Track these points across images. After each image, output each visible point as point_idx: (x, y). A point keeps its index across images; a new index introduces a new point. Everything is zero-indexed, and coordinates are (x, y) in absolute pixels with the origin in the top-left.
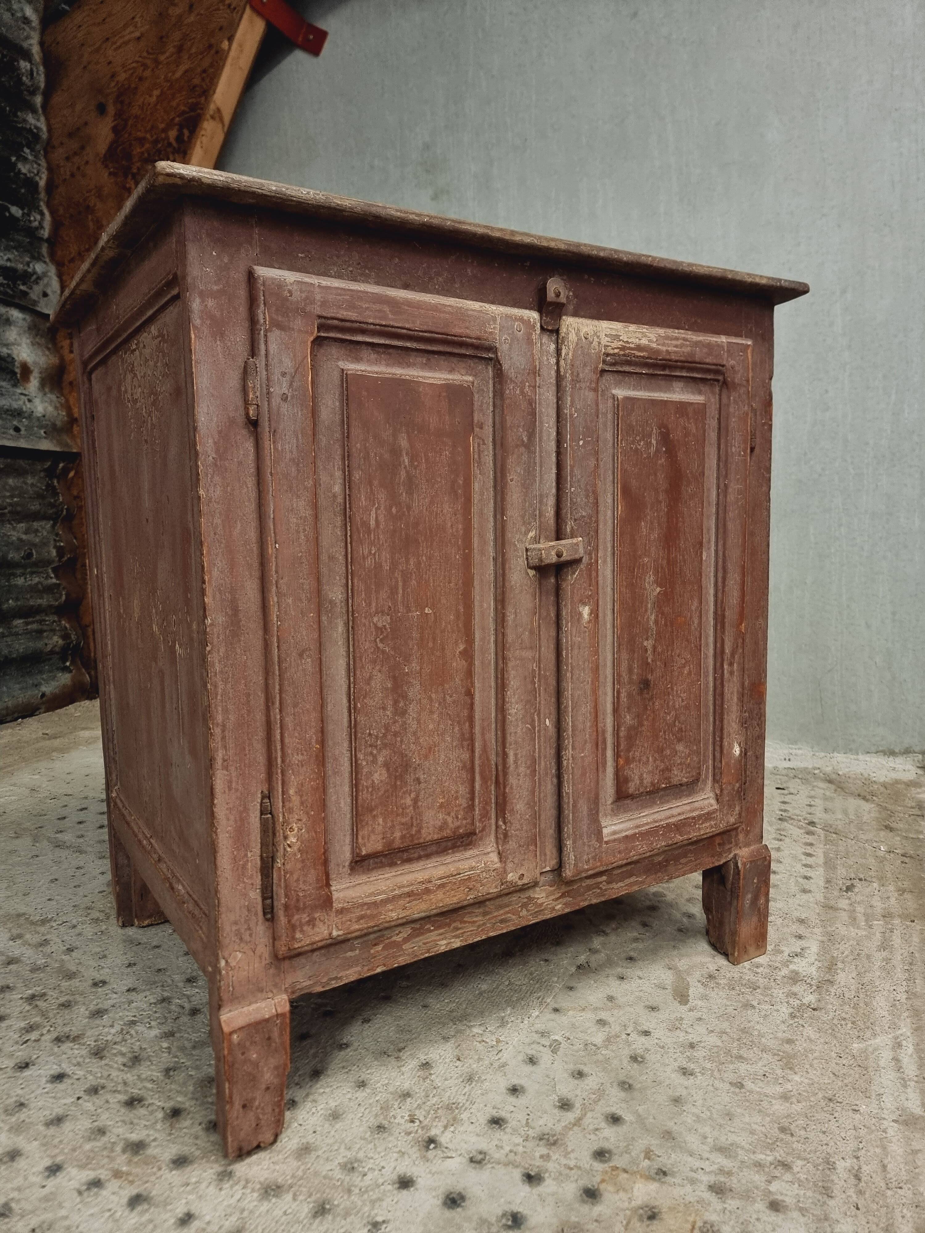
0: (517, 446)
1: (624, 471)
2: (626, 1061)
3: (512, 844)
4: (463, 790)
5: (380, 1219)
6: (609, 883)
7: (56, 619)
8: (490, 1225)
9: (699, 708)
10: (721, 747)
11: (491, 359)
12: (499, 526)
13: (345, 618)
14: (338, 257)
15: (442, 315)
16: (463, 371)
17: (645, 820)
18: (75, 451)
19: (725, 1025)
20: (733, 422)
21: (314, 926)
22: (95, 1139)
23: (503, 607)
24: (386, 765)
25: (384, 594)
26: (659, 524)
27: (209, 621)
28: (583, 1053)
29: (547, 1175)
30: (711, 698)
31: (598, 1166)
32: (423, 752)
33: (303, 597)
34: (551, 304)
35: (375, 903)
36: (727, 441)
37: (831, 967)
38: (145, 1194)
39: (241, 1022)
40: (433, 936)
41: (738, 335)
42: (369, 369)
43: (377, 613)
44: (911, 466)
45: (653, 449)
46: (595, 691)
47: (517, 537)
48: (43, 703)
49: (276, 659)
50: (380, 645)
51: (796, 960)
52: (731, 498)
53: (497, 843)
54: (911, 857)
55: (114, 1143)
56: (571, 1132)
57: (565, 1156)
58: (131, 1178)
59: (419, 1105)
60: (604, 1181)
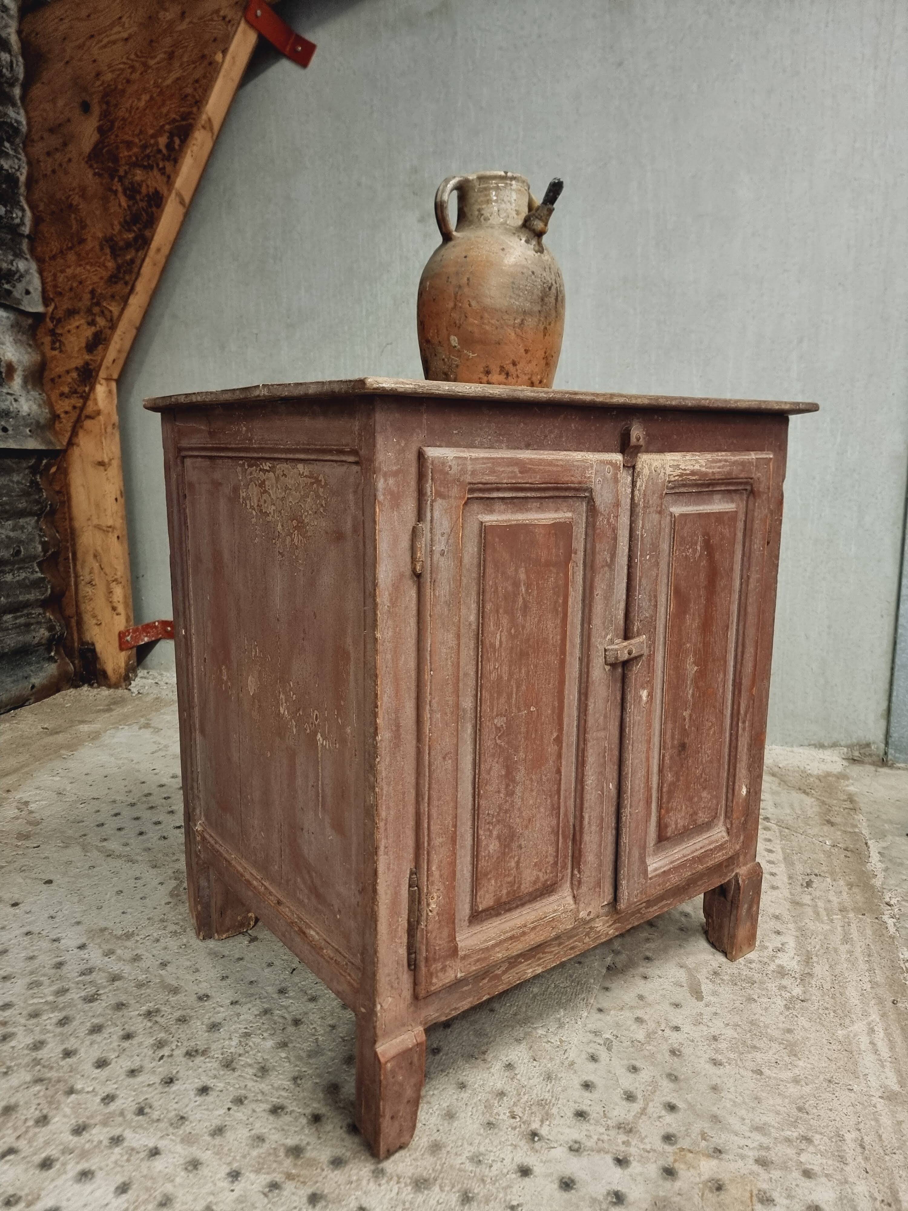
0: (603, 567)
1: (677, 575)
2: (667, 1054)
3: (584, 889)
4: (551, 850)
5: (515, 1203)
6: (647, 908)
7: (41, 611)
8: (600, 1203)
9: (719, 761)
10: (733, 790)
11: (585, 497)
12: (586, 633)
13: (473, 722)
14: (481, 429)
15: (555, 469)
16: (565, 510)
17: (677, 856)
18: (58, 448)
19: (737, 1019)
20: (757, 524)
21: (445, 971)
22: (258, 1146)
23: (586, 698)
24: (499, 837)
25: (502, 700)
26: (699, 615)
27: (379, 738)
28: (632, 1050)
29: (632, 1158)
30: (727, 750)
31: (668, 1148)
32: (524, 823)
33: (448, 711)
34: (633, 447)
35: (487, 949)
36: (751, 541)
37: (808, 961)
38: (319, 1192)
39: (392, 1052)
40: (522, 967)
41: (762, 449)
42: (500, 518)
43: (497, 715)
44: (850, 500)
45: (698, 554)
46: (648, 759)
47: (599, 640)
48: (31, 695)
49: (427, 763)
50: (498, 741)
51: (779, 954)
52: (752, 586)
53: (572, 889)
54: (852, 851)
55: (275, 1149)
56: (641, 1121)
57: (642, 1142)
58: (302, 1180)
59: (514, 1103)
60: (676, 1161)
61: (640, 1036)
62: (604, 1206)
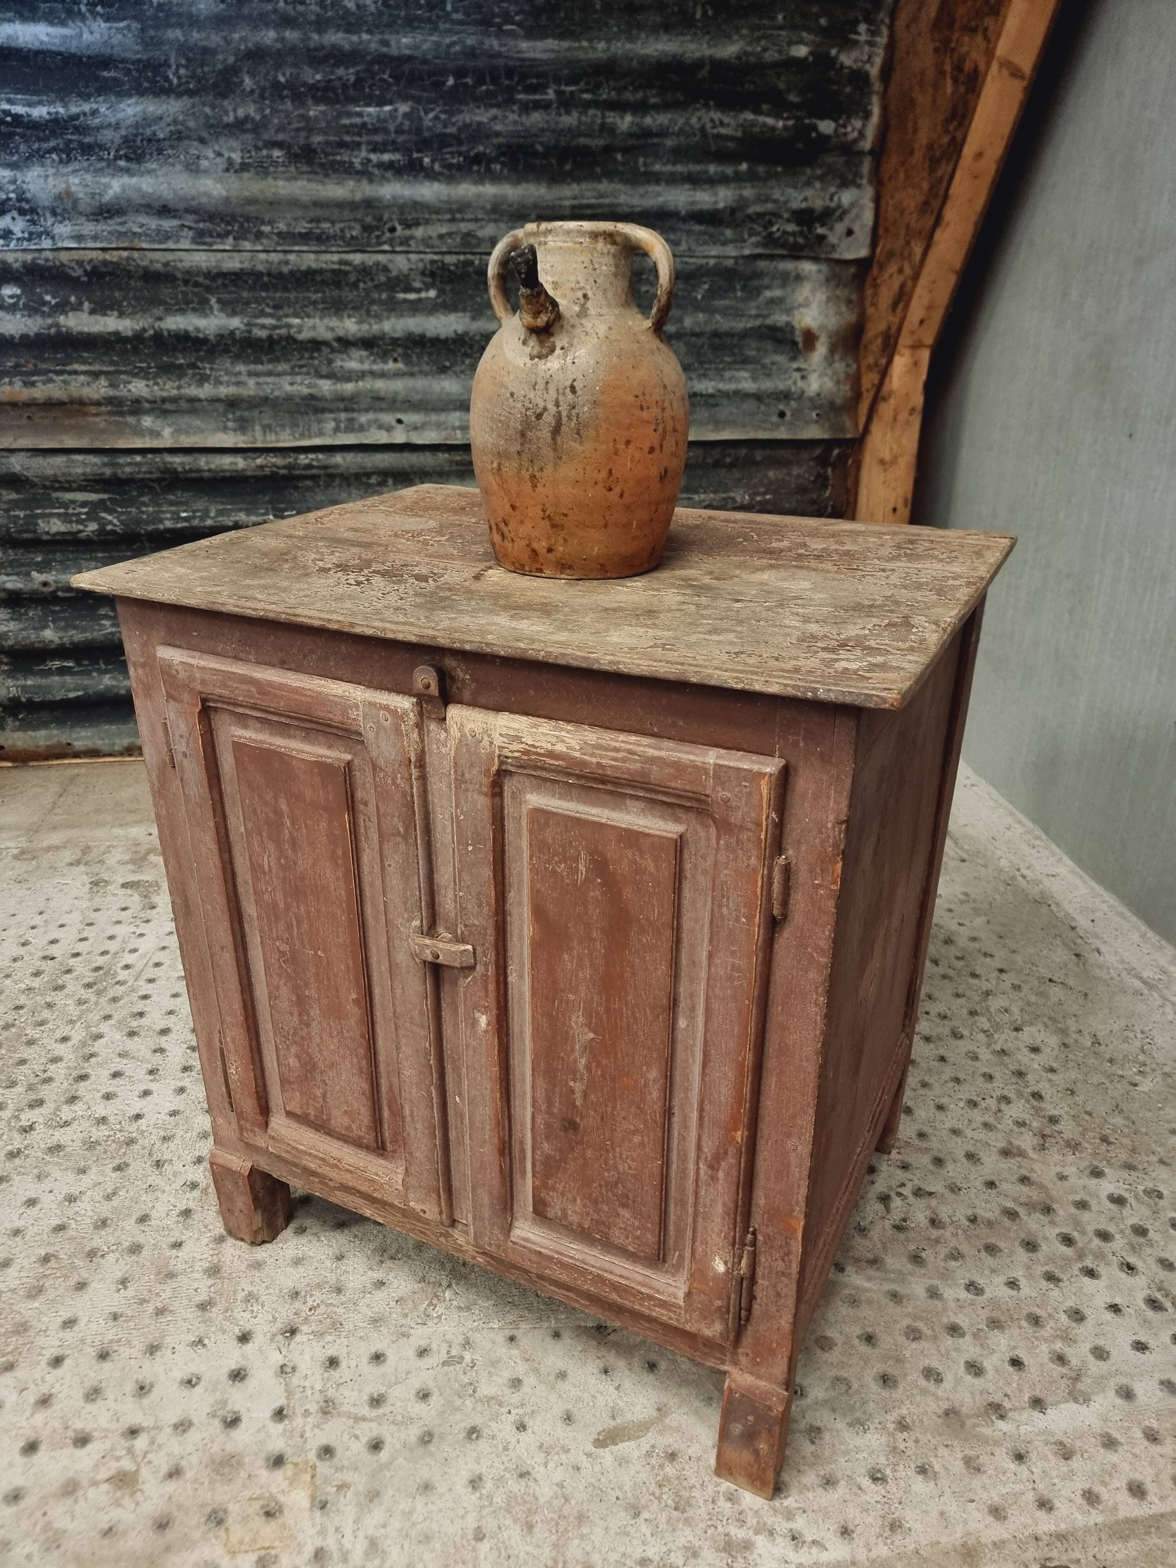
1: (537, 891)
5: (206, 1341)
9: (657, 1188)
10: (692, 1248)
15: (303, 697)
16: (342, 749)
18: (852, 436)
19: (581, 1497)
20: (725, 875)
21: (257, 1136)
24: (298, 1057)
26: (593, 962)
28: (457, 1386)
31: (312, 1455)
32: (327, 1063)
38: (193, 1213)
43: (278, 939)
45: (581, 877)
47: (400, 920)
50: (284, 965)
53: (404, 1171)
56: (344, 1420)
57: (314, 1426)
59: (331, 1303)
60: (296, 1465)
61: (485, 1390)
62: (219, 1413)
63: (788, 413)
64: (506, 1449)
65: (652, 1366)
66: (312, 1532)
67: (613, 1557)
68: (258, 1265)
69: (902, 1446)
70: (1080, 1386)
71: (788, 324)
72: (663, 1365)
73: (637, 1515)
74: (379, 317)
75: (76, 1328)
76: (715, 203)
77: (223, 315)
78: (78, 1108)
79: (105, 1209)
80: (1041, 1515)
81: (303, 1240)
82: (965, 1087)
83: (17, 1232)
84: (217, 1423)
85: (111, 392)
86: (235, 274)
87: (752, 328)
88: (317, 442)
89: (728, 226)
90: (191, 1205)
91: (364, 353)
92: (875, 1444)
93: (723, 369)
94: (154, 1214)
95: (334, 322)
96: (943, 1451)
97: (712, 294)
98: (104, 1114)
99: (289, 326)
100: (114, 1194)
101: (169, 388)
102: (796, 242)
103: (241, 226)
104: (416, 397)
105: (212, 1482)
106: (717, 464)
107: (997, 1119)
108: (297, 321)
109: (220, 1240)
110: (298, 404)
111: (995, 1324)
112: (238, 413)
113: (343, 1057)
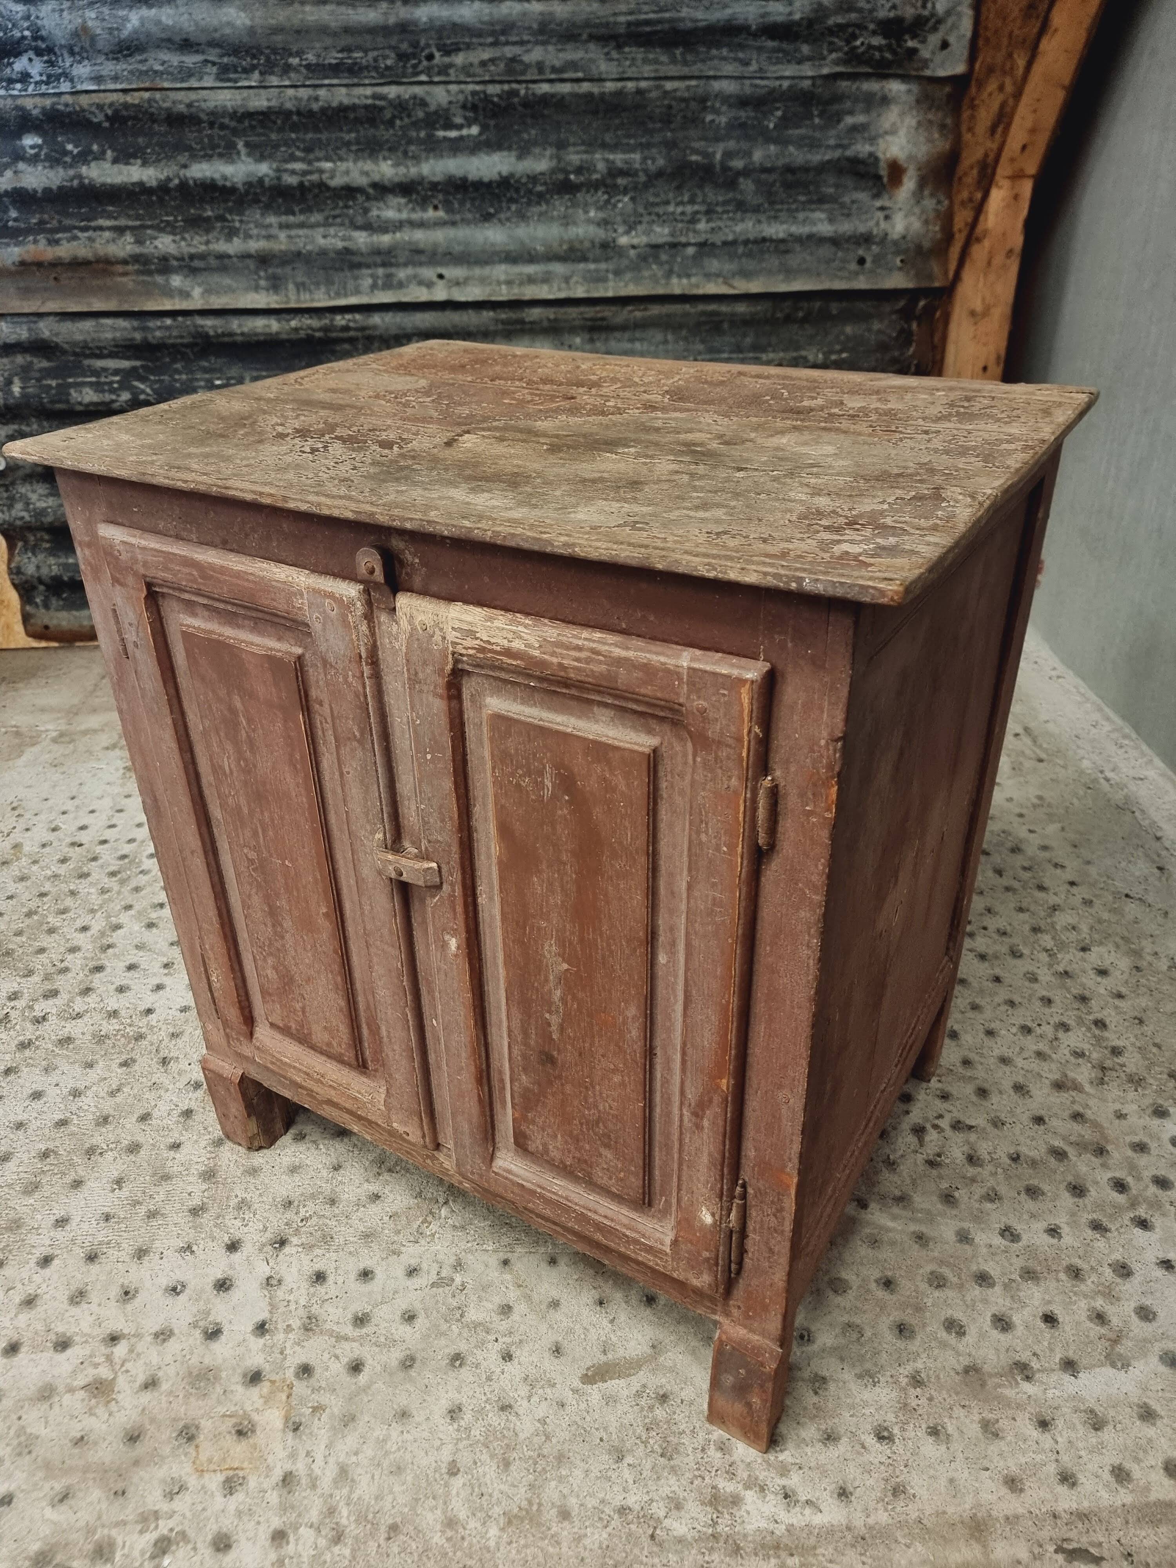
0: (349, 739)
1: (501, 807)
3: (394, 1101)
8: (204, 1318)
9: (640, 1131)
16: (290, 641)
18: (937, 284)
20: (703, 796)
24: (275, 969)
32: (304, 977)
33: (184, 810)
41: (739, 652)
42: (203, 626)
43: (245, 846)
45: (547, 793)
47: (363, 832)
50: (253, 873)
52: (698, 904)
53: (385, 1091)
56: (326, 1338)
59: (323, 1215)
60: (273, 1382)
61: (473, 1315)
62: (201, 1324)
63: (869, 260)
64: (489, 1379)
65: (650, 1300)
66: (282, 1454)
67: (591, 1503)
68: (253, 1171)
69: (914, 1403)
70: (1120, 1349)
71: (871, 154)
72: (662, 1299)
73: (620, 1459)
74: (416, 158)
75: (68, 1228)
76: (790, 14)
77: (250, 160)
78: (92, 1000)
79: (108, 1106)
80: (1062, 1490)
81: (302, 1147)
82: (1020, 1011)
83: (20, 1126)
84: (198, 1334)
85: (138, 250)
86: (262, 113)
87: (829, 162)
88: (353, 300)
89: (806, 42)
90: (193, 1105)
91: (403, 201)
92: (884, 1400)
93: (797, 210)
94: (156, 1113)
95: (368, 166)
96: (958, 1412)
97: (785, 122)
98: (116, 1007)
99: (321, 171)
100: (118, 1090)
101: (196, 243)
102: (882, 57)
103: (268, 59)
104: (458, 249)
105: (187, 1396)
106: (788, 319)
107: (1052, 1047)
108: (328, 165)
109: (218, 1143)
110: (333, 260)
111: (1029, 1274)
112: (270, 271)
113: (319, 972)
